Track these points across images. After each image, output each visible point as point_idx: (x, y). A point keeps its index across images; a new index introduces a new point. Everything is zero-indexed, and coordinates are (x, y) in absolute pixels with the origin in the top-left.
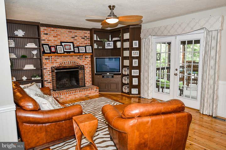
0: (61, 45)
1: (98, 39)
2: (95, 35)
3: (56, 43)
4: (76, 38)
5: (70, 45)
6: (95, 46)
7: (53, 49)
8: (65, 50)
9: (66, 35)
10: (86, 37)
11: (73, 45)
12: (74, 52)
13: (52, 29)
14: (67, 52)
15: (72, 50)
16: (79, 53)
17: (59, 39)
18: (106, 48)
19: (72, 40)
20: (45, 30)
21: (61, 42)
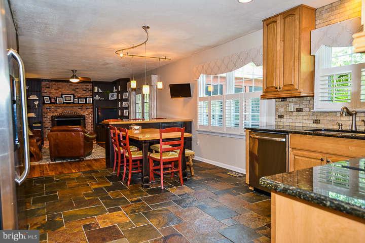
0: (62, 97)
1: (100, 91)
2: (97, 87)
3: (57, 95)
4: (77, 90)
5: (71, 97)
6: (97, 98)
7: (53, 101)
8: (64, 101)
9: (67, 88)
10: (88, 89)
11: (74, 97)
12: (73, 103)
13: (54, 83)
14: (67, 103)
15: (72, 101)
16: (78, 103)
17: (60, 91)
18: (110, 99)
19: (73, 92)
20: (47, 84)
21: (62, 95)
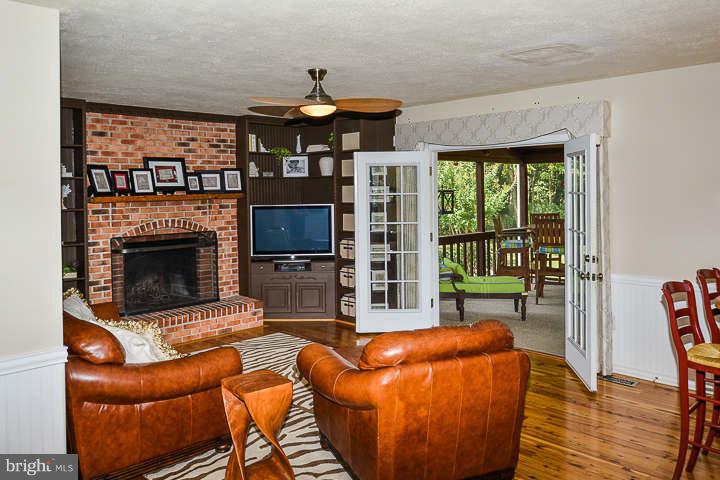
0: (146, 168)
1: (263, 150)
2: (254, 136)
3: (130, 162)
4: (192, 145)
5: (174, 168)
6: (253, 170)
7: (121, 182)
8: (157, 184)
9: (163, 137)
10: (224, 141)
11: (184, 168)
12: (185, 188)
13: (120, 117)
14: (165, 190)
15: (181, 183)
16: (202, 191)
17: (140, 149)
18: (285, 175)
19: (180, 152)
20: (98, 121)
21: (146, 160)
